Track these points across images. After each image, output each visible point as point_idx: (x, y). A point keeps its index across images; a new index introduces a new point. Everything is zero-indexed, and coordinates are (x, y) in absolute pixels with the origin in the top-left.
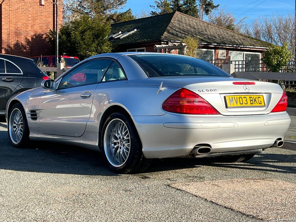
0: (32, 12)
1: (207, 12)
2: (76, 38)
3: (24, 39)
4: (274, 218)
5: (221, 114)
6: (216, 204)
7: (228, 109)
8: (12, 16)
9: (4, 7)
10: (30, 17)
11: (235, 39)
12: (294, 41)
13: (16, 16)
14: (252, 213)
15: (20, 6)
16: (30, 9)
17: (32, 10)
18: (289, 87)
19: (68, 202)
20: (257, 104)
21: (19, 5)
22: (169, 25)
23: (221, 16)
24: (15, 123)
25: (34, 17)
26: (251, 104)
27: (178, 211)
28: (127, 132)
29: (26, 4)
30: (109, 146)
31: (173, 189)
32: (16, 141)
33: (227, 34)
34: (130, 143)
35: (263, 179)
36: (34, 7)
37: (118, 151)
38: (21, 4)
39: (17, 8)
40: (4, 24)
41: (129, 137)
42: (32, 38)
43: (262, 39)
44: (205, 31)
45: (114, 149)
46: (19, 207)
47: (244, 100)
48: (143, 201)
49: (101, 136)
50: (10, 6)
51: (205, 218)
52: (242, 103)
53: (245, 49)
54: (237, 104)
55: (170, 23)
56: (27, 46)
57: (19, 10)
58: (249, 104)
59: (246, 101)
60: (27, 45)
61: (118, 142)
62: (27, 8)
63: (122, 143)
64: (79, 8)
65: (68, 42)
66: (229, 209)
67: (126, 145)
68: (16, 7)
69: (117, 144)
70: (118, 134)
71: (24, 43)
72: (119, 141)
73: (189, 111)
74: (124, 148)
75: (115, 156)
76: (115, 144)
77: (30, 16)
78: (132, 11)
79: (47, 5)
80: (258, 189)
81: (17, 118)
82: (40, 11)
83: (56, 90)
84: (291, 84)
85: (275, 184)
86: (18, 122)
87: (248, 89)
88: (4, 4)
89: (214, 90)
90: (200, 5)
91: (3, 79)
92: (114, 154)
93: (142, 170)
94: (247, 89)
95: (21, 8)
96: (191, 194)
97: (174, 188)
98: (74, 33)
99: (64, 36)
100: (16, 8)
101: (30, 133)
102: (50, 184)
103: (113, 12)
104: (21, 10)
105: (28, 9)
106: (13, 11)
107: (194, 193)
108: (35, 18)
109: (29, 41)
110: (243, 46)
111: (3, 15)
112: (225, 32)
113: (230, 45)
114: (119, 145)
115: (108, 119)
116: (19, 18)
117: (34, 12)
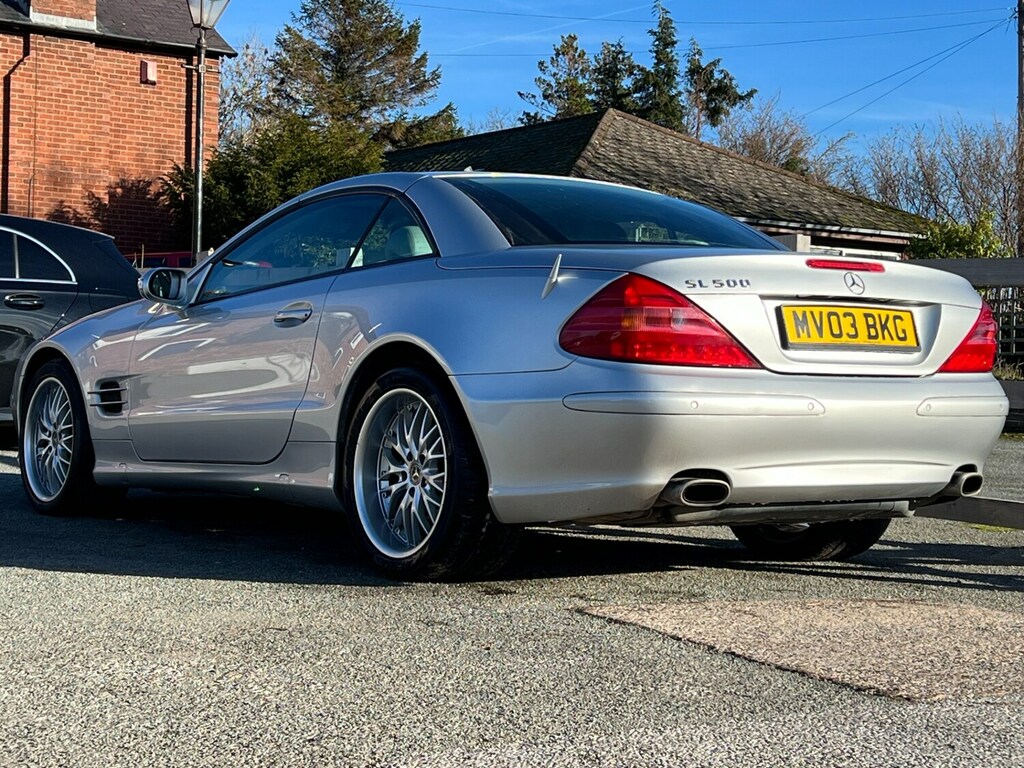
0: (114, 106)
1: (714, 115)
2: (264, 192)
3: (82, 198)
4: (950, 697)
5: (763, 367)
6: (746, 659)
7: (790, 353)
8: (47, 117)
9: (17, 87)
10: (108, 123)
11: (810, 203)
12: (1016, 213)
13: (57, 118)
14: (872, 684)
15: (75, 83)
16: (107, 96)
17: (112, 98)
18: (1000, 361)
19: (225, 649)
20: (892, 339)
21: (71, 81)
22: (583, 154)
23: (762, 130)
24: (45, 430)
25: (121, 123)
26: (870, 337)
27: (612, 675)
28: (436, 435)
29: (94, 78)
30: (370, 487)
31: (596, 622)
32: (46, 493)
33: (784, 186)
34: (445, 473)
35: (913, 601)
36: (119, 88)
37: (403, 505)
38: (76, 76)
39: (64, 91)
40: (16, 144)
41: (442, 453)
42: (112, 196)
43: (905, 207)
44: (710, 176)
45: (389, 498)
46: (53, 657)
47: (846, 322)
48: (488, 649)
49: (346, 452)
50: (37, 82)
51: (709, 694)
52: (838, 332)
53: (845, 236)
54: (821, 335)
55: (589, 148)
56: (92, 220)
57: (69, 99)
58: (863, 339)
59: (853, 325)
60: (95, 216)
61: (404, 474)
62: (97, 91)
63: (416, 474)
64: (276, 101)
65: (234, 208)
66: (793, 672)
67: (431, 479)
68: (57, 87)
69: (401, 478)
70: (405, 444)
71: (83, 211)
72: (407, 468)
73: (654, 354)
74: (425, 490)
75: (392, 522)
76: (393, 479)
77: (106, 118)
78: (458, 114)
79: (166, 83)
80: (893, 626)
81: (51, 412)
82: (139, 101)
83: (192, 305)
84: (1007, 353)
85: (953, 611)
86: (55, 426)
87: (861, 285)
88: (18, 76)
89: (741, 282)
90: (690, 92)
91: (7, 298)
92: (389, 519)
93: (486, 567)
94: (855, 286)
95: (75, 90)
96: (660, 633)
97: (598, 617)
98: (257, 176)
99: (222, 188)
100: (58, 90)
101: (98, 461)
102: (163, 602)
103: (391, 115)
104: (77, 98)
105: (101, 95)
106: (50, 100)
107: (669, 630)
108: (125, 126)
109: (100, 204)
110: (836, 228)
111: (14, 113)
112: (776, 180)
113: (792, 225)
114: (408, 481)
115: (369, 393)
116: (69, 125)
117: (122, 107)
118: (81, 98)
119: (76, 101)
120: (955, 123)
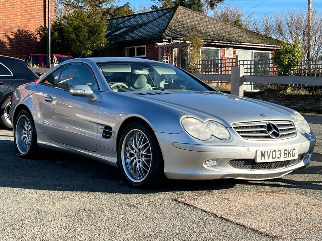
1: (212, 6)
4: (289, 236)
6: (226, 220)
13: (3, 10)
14: (265, 230)
17: (20, 4)
22: (171, 21)
23: (227, 11)
27: (186, 228)
33: (234, 30)
35: (276, 192)
43: (272, 36)
51: (216, 236)
53: (254, 47)
55: (173, 19)
64: (72, 1)
66: (241, 225)
85: (289, 197)
96: (200, 209)
97: (181, 203)
99: (56, 33)
103: (109, 6)
105: (17, 3)
107: (203, 208)
108: (25, 13)
110: (251, 44)
113: (238, 43)
116: (7, 13)
117: (24, 7)
118: (10, 4)
119: (9, 5)
120: (288, 10)
